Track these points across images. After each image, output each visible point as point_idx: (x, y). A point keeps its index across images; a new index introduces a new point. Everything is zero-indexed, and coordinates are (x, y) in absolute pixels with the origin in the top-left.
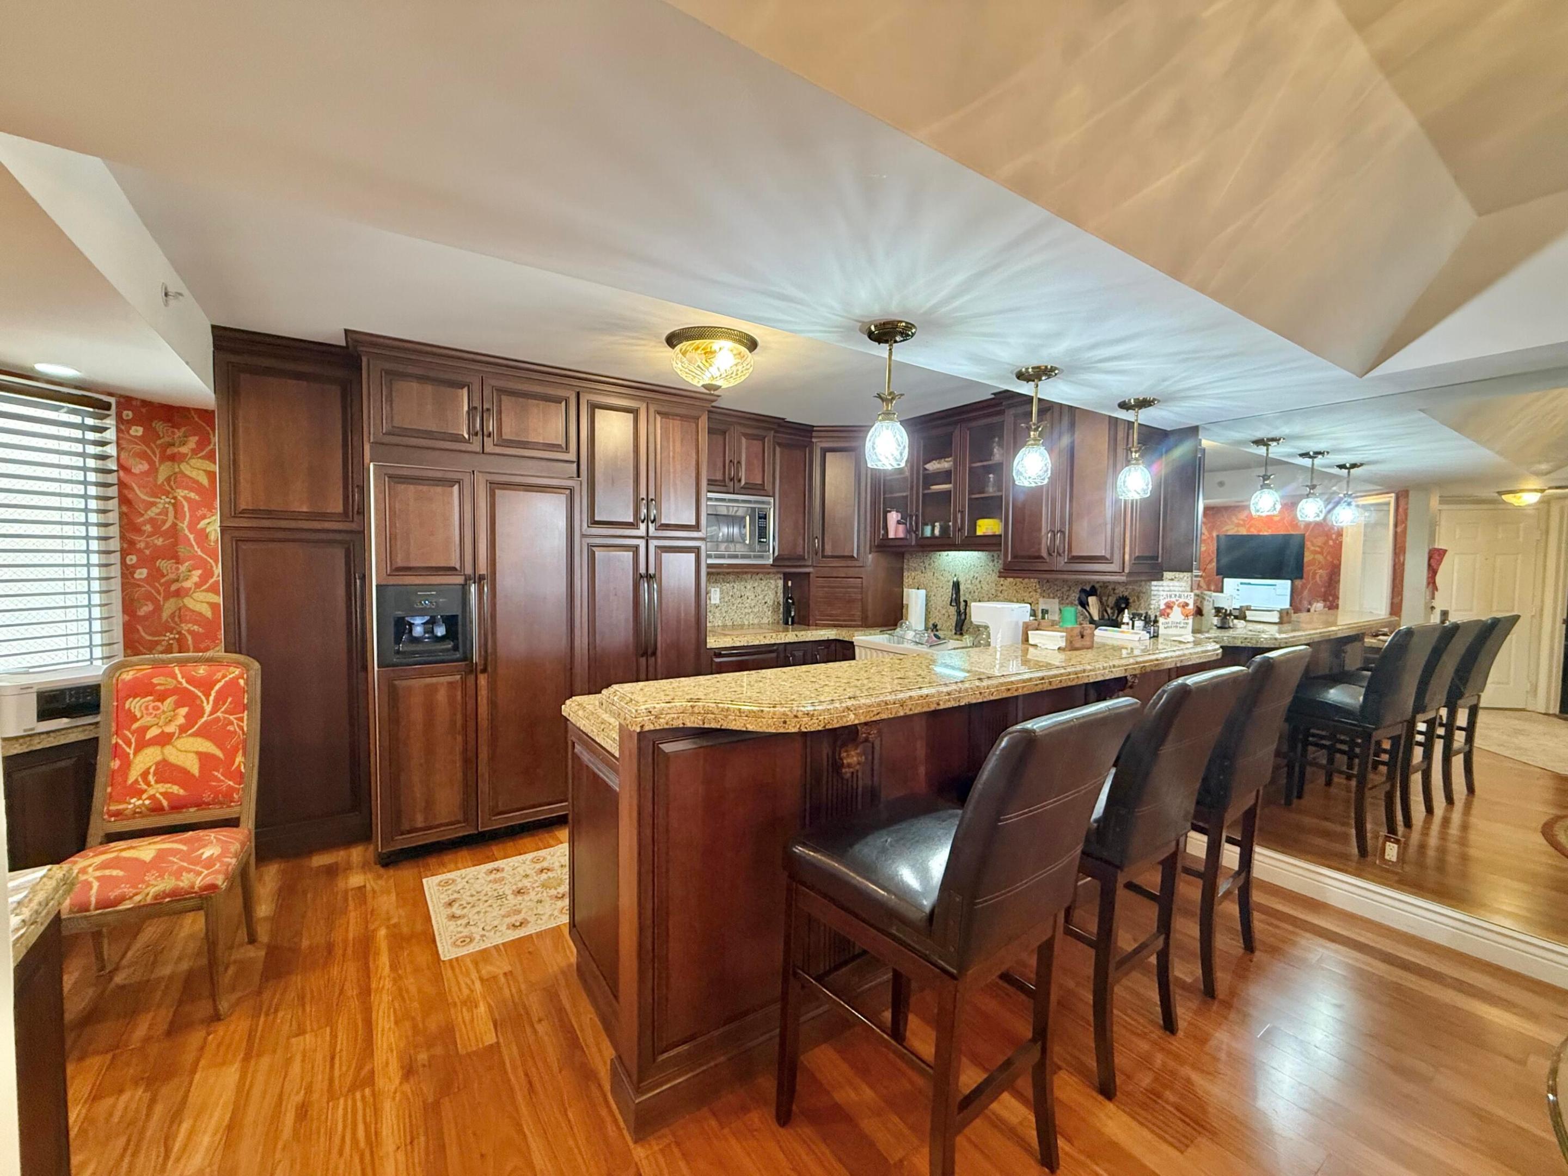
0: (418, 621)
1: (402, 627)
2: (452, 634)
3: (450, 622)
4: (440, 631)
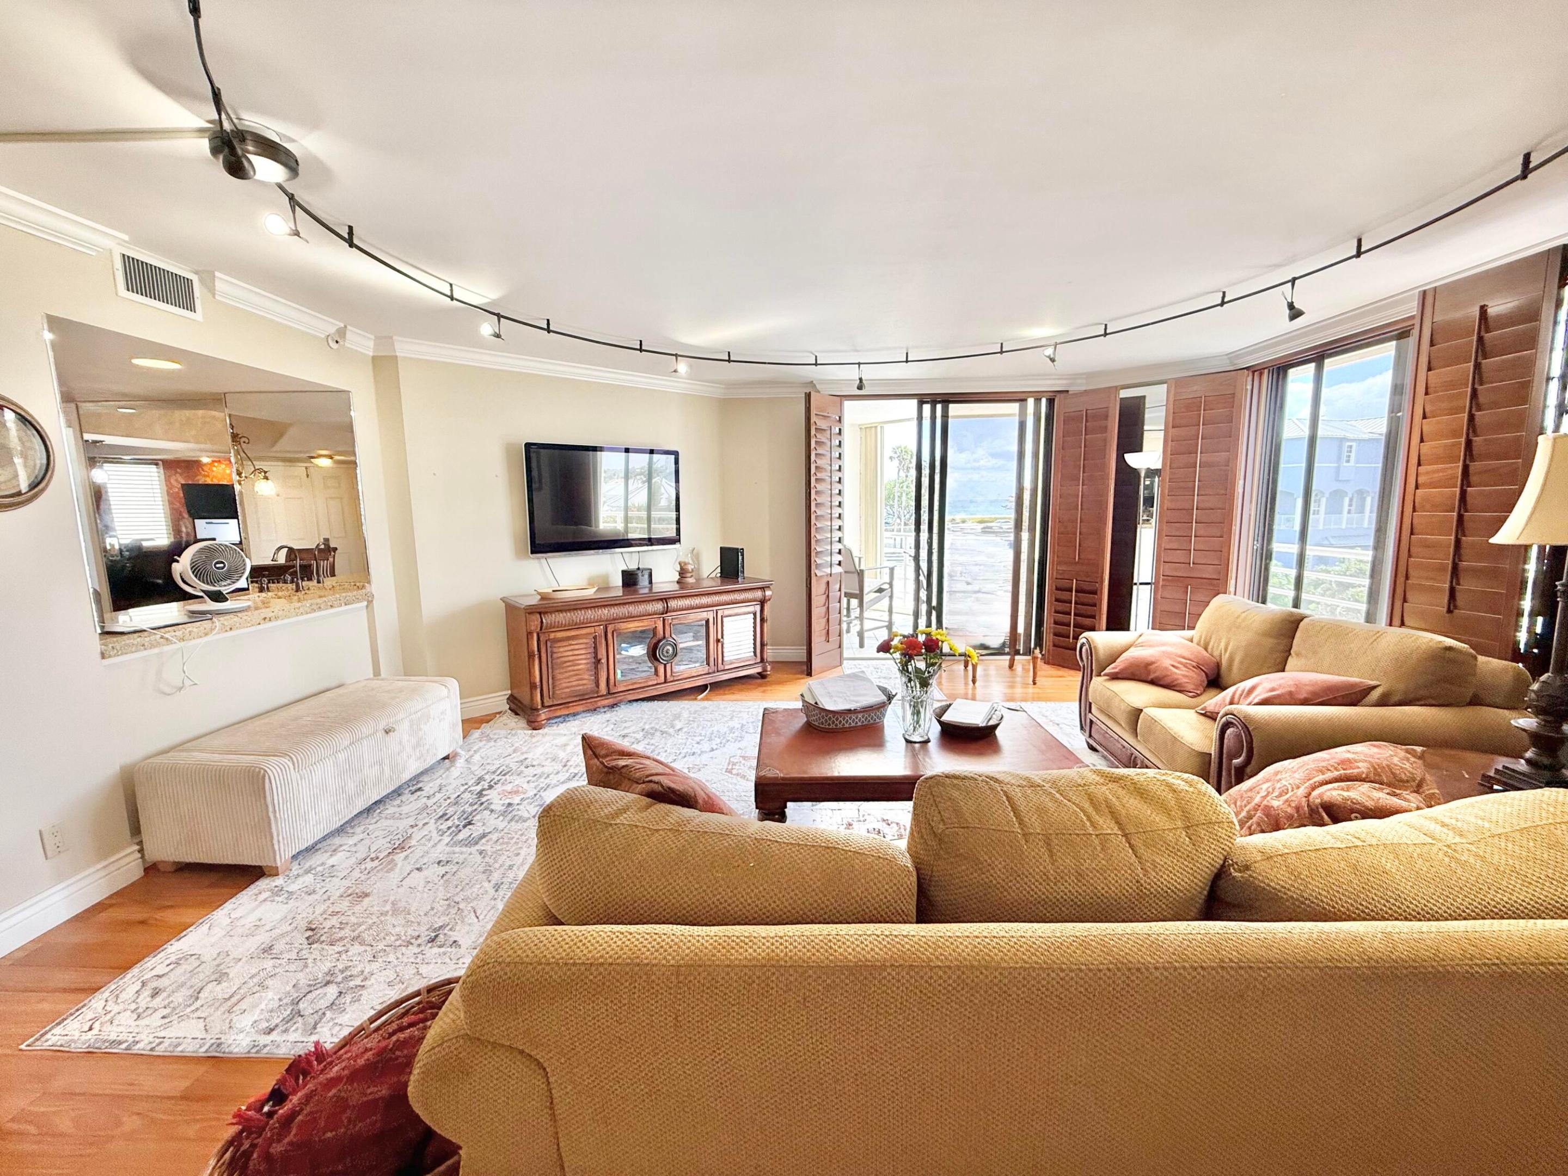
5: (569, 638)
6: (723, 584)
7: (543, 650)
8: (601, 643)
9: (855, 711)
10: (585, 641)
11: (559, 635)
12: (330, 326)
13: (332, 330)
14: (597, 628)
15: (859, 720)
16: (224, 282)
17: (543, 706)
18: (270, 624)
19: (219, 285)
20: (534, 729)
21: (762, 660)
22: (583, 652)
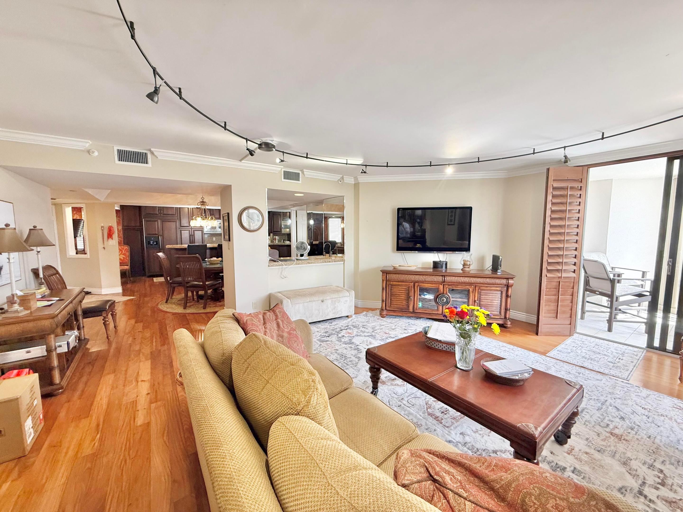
0: (152, 242)
1: (149, 243)
2: (157, 244)
3: (156, 242)
4: (155, 243)
5: (399, 285)
6: (492, 274)
7: (387, 288)
8: (411, 290)
9: (440, 341)
10: (404, 287)
11: (394, 283)
12: (338, 177)
13: (339, 178)
14: (410, 283)
15: (444, 347)
16: (306, 172)
17: (386, 309)
18: (309, 265)
19: (305, 173)
20: (382, 317)
21: (505, 317)
22: (403, 292)
